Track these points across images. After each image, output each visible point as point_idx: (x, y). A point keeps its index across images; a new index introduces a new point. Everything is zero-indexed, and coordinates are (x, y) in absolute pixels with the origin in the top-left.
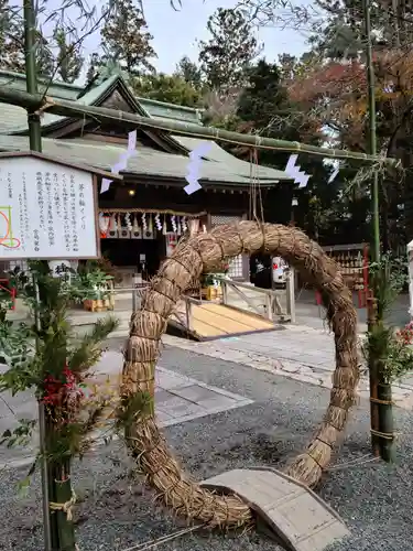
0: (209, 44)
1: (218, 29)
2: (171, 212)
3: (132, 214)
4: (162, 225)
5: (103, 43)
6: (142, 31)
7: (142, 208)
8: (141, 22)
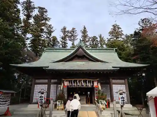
0: (139, 29)
1: (141, 24)
2: (86, 79)
3: (74, 80)
4: (84, 83)
5: (110, 35)
6: (120, 30)
7: (77, 78)
8: (119, 28)
